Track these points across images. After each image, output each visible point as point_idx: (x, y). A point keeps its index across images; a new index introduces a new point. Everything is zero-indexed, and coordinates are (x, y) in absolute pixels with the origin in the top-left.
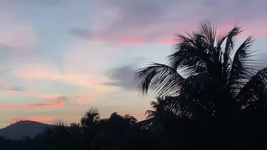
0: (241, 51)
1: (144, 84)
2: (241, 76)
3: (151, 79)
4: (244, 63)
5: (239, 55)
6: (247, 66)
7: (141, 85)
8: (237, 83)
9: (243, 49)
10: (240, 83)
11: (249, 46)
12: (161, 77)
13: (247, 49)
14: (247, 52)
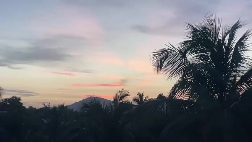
0: (241, 43)
1: (159, 64)
2: (239, 65)
3: (165, 60)
4: (241, 53)
5: (238, 46)
6: (244, 57)
7: (156, 65)
8: (236, 71)
9: (242, 41)
10: (239, 71)
11: (247, 38)
12: (172, 61)
13: (245, 42)
14: (245, 44)
